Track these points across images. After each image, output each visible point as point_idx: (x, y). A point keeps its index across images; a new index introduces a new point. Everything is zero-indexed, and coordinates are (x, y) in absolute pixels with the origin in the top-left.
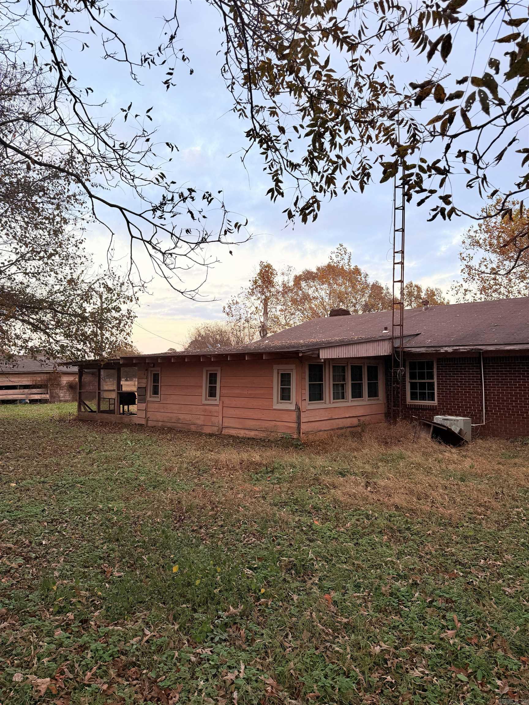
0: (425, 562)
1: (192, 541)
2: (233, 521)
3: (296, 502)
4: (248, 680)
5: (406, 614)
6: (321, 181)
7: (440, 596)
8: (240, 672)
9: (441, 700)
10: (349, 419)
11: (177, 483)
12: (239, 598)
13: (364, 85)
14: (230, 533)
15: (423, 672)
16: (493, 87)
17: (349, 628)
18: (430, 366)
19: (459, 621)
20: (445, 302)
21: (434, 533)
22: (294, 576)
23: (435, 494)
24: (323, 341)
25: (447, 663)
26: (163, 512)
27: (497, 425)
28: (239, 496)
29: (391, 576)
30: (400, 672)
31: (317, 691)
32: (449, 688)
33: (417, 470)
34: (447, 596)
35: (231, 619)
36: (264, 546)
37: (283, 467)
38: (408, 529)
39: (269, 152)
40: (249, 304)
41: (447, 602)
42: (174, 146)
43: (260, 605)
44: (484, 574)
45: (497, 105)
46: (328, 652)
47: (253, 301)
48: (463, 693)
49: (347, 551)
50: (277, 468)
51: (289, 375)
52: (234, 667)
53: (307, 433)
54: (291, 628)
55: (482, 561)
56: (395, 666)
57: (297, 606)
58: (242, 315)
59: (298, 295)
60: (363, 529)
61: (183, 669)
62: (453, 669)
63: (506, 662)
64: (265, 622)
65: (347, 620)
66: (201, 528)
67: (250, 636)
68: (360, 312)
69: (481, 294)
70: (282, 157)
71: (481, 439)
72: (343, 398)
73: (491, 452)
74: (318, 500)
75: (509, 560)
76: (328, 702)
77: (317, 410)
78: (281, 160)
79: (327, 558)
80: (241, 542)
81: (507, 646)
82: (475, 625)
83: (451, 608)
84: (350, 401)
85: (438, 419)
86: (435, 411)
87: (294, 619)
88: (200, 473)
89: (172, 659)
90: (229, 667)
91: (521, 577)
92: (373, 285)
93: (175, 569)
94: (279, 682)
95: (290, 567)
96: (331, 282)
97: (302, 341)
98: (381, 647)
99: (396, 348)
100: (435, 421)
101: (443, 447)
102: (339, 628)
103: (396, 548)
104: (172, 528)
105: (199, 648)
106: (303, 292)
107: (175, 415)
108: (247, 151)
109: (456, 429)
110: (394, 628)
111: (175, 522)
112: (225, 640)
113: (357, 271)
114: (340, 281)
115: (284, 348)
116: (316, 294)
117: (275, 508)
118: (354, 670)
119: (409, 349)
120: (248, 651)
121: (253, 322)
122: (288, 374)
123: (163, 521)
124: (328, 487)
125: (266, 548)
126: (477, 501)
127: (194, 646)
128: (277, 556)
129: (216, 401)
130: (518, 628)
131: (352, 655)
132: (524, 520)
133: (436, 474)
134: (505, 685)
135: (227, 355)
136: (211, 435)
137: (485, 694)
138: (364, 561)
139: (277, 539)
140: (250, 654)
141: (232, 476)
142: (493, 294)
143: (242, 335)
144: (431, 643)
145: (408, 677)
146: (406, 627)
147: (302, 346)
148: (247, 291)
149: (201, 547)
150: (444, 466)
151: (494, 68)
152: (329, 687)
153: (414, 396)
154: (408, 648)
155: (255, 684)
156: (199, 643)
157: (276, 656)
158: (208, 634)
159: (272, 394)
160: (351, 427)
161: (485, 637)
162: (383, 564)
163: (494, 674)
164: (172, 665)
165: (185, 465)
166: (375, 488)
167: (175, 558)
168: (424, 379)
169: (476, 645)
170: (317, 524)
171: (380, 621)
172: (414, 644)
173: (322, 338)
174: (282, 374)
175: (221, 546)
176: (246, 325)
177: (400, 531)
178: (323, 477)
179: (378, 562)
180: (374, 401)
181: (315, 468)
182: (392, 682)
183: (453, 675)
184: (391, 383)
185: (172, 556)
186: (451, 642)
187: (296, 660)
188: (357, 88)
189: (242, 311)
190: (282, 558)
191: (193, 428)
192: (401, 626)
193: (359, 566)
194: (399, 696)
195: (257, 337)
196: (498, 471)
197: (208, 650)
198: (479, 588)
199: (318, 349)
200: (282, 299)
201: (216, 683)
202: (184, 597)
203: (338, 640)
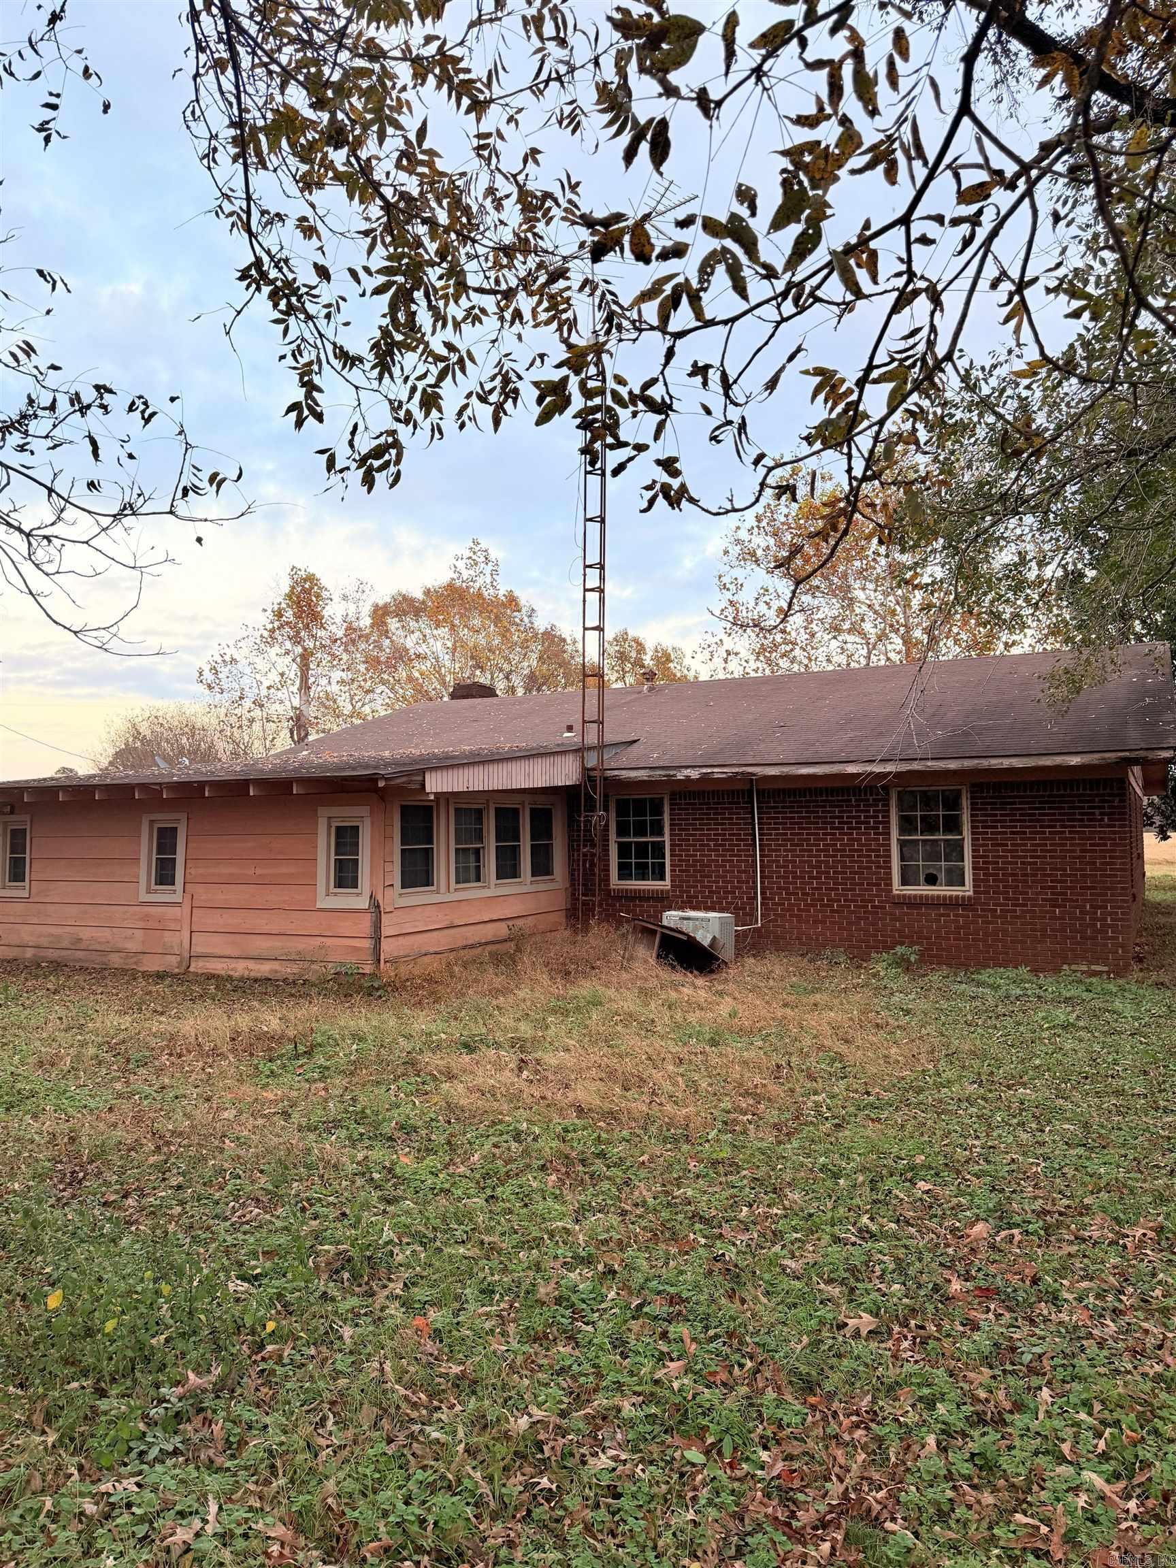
0: (633, 1223)
1: (102, 1228)
2: (208, 1173)
3: (361, 1118)
4: (225, 1538)
5: (587, 1340)
6: (410, 398)
7: (659, 1293)
8: (205, 1521)
9: (649, 1511)
10: (489, 926)
11: (68, 1094)
12: (213, 1351)
13: (507, 196)
14: (198, 1201)
15: (615, 1459)
16: (749, 243)
17: (467, 1385)
18: (657, 810)
19: (694, 1340)
20: (691, 676)
21: (651, 1160)
22: (346, 1284)
23: (658, 1075)
24: (434, 754)
25: (666, 1432)
26: (29, 1165)
27: (783, 927)
28: (226, 1115)
29: (561, 1260)
30: (569, 1465)
31: (384, 1537)
32: (668, 1483)
33: (626, 1026)
34: (672, 1290)
35: (191, 1401)
36: (279, 1224)
37: (335, 1040)
38: (602, 1155)
39: (292, 320)
40: (261, 665)
41: (671, 1304)
42: (56, 278)
43: (263, 1359)
44: (745, 1237)
45: (764, 277)
46: (415, 1445)
47: (274, 658)
48: (695, 1489)
49: (470, 1215)
50: (320, 1045)
51: (356, 829)
52: (191, 1514)
53: (393, 961)
54: (333, 1403)
55: (745, 1209)
56: (559, 1453)
57: (351, 1353)
58: (247, 689)
59: (381, 649)
60: (506, 1163)
61: (62, 1536)
62: (678, 1441)
63: (780, 1413)
64: (273, 1397)
65: (462, 1368)
66: (125, 1196)
67: (235, 1435)
68: (520, 692)
69: (758, 659)
70: (321, 335)
71: (754, 955)
72: (478, 879)
73: (771, 982)
74: (413, 1110)
75: (796, 1203)
76: (410, 1556)
77: (419, 909)
78: (319, 342)
79: (425, 1236)
80: (226, 1219)
81: (783, 1379)
82: (725, 1343)
83: (679, 1313)
84: (492, 886)
85: (671, 918)
86: (663, 901)
87: (342, 1382)
88: (131, 1066)
89: (37, 1516)
90: (182, 1514)
91: (816, 1236)
92: (546, 633)
93: (54, 1300)
94: (299, 1530)
95: (340, 1266)
96: (457, 622)
97: (387, 754)
98: (530, 1416)
99: (589, 770)
100: (665, 923)
101: (678, 977)
102: (443, 1387)
103: (574, 1199)
104: (52, 1201)
105: (108, 1481)
106: (392, 642)
107: (68, 929)
108: (239, 313)
109: (704, 938)
110: (562, 1371)
111: (61, 1187)
112: (176, 1452)
113: (512, 601)
114: (477, 622)
115: (344, 769)
116: (422, 649)
117: (312, 1136)
118: (470, 1476)
119: (616, 773)
120: (228, 1469)
121: (274, 709)
122: (352, 827)
123: (29, 1188)
124: (435, 1078)
125: (286, 1228)
126: (741, 1085)
127: (94, 1478)
128: (308, 1244)
129: (174, 893)
130: (805, 1339)
131: (467, 1444)
132: (827, 1119)
133: (662, 1032)
134: (775, 1460)
135: (202, 785)
136: (160, 976)
137: (736, 1485)
138: (503, 1234)
139: (311, 1205)
140: (235, 1475)
141: (209, 1070)
142: (781, 662)
143: (246, 738)
144: (635, 1393)
145: (585, 1474)
146: (585, 1366)
147: (386, 765)
148: (257, 634)
149: (125, 1242)
150: (679, 1016)
151: (746, 205)
152: (412, 1523)
153: (624, 871)
154: (589, 1410)
155: (240, 1544)
156: (107, 1469)
157: (295, 1472)
158: (132, 1444)
159: (314, 876)
160: (493, 943)
161: (741, 1366)
162: (546, 1237)
163: (757, 1440)
164: (36, 1530)
165: (92, 1051)
166: (537, 1072)
167: (55, 1276)
168: (645, 835)
169: (724, 1384)
170: (406, 1161)
171: (533, 1362)
172: (601, 1401)
173: (432, 747)
174: (338, 828)
175: (175, 1233)
176: (257, 713)
177: (583, 1162)
178: (427, 1057)
179: (534, 1234)
180: (543, 884)
181: (408, 1037)
182: (550, 1489)
183: (677, 1455)
184: (579, 846)
185: (48, 1270)
186: (676, 1385)
187: (341, 1475)
188: (489, 199)
189: (246, 681)
190: (320, 1247)
191: (116, 960)
192: (575, 1367)
193: (493, 1247)
194: (563, 1518)
195: (284, 742)
196: (782, 1022)
197: (130, 1484)
198: (736, 1266)
199: (423, 772)
200: (345, 657)
201: (145, 1557)
202: (73, 1364)
203: (440, 1415)
